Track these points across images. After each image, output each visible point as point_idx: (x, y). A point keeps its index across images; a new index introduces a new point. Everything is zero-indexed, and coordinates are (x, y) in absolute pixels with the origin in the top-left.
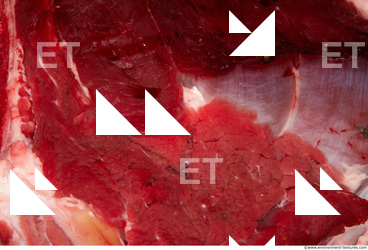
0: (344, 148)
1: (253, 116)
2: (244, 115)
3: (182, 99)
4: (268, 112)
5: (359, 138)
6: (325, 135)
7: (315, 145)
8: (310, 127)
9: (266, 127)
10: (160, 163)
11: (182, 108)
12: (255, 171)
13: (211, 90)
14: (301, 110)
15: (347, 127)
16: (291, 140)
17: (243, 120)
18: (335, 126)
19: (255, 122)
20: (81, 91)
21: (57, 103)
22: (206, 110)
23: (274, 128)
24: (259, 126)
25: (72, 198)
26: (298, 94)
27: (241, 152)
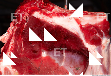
0: (73, 72)
1: (55, 61)
2: (53, 60)
3: (41, 54)
4: (58, 60)
5: (75, 70)
6: (69, 68)
7: (67, 70)
8: (67, 66)
9: (57, 64)
10: (34, 66)
11: (41, 56)
12: (53, 72)
13: (47, 54)
14: (65, 62)
15: (73, 67)
16: (62, 68)
17: (52, 61)
18: (71, 67)
19: (55, 62)
20: (22, 49)
21: (17, 50)
22: (46, 57)
23: (59, 64)
24: (56, 63)
25: (15, 69)
26: (65, 58)
27: (51, 68)
